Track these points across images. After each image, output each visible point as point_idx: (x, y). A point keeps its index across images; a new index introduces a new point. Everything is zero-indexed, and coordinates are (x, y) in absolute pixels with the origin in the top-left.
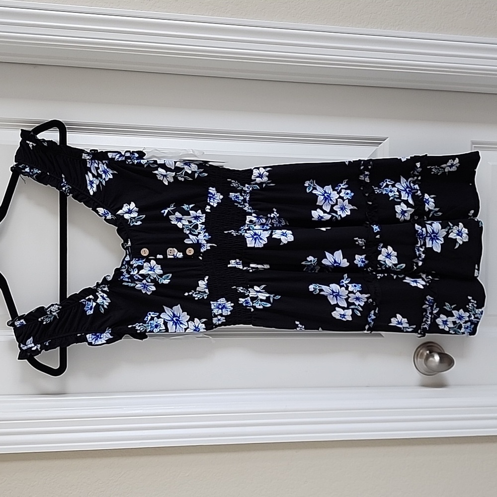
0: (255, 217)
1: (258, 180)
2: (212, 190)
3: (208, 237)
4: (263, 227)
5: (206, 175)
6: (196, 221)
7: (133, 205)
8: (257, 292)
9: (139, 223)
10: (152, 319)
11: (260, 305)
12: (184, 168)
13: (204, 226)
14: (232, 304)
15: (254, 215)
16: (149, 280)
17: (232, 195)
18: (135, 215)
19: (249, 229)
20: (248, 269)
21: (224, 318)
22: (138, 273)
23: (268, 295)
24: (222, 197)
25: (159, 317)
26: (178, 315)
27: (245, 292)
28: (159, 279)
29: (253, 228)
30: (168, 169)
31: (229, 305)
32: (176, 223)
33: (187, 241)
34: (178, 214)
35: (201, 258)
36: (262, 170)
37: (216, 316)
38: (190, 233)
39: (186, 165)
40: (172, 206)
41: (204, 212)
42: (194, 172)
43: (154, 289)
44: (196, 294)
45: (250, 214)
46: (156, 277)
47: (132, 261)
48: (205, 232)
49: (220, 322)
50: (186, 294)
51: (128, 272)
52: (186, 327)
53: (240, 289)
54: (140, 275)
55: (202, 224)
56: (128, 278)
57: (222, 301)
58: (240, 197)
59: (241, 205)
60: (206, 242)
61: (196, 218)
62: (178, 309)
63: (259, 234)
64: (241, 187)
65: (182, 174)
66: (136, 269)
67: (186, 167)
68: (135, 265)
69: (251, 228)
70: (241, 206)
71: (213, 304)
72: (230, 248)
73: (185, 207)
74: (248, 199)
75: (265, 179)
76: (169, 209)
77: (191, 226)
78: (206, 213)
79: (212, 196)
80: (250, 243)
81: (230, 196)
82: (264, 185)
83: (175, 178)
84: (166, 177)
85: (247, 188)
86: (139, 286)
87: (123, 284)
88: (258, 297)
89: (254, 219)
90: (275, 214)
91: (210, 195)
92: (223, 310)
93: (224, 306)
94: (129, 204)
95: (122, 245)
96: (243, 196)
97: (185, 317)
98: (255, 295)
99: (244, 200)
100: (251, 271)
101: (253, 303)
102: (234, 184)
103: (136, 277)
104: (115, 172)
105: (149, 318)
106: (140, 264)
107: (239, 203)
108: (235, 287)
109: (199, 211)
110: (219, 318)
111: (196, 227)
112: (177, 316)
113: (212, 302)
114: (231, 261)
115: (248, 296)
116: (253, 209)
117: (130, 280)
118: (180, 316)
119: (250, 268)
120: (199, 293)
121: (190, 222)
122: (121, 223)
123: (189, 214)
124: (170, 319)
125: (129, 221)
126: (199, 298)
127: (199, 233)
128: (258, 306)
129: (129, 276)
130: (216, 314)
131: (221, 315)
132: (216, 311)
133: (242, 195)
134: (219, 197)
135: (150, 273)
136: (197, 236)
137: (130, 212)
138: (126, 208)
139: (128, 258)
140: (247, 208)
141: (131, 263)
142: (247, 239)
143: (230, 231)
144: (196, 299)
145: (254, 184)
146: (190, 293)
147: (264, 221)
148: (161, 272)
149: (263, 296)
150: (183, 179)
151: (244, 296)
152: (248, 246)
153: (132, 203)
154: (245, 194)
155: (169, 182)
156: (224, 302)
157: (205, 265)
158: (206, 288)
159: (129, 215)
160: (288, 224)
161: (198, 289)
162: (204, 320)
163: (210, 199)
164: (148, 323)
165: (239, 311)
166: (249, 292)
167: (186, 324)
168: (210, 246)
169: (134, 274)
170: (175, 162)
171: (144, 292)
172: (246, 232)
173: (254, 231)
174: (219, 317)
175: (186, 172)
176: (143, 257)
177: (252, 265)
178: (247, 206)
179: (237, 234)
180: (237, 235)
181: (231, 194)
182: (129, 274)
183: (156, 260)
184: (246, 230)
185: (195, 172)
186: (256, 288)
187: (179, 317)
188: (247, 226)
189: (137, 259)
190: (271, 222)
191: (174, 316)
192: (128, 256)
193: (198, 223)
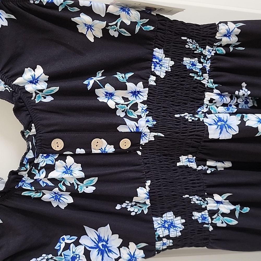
0: (218, 94)
1: (225, 41)
2: (159, 53)
3: (152, 123)
4: (228, 110)
5: (152, 28)
6: (134, 98)
7: (39, 70)
8: (218, 202)
9: (49, 99)
10: (67, 247)
11: (222, 223)
12: (119, 16)
13: (146, 107)
14: (184, 221)
15: (216, 91)
16: (64, 188)
17: (187, 61)
18: (42, 85)
19: (210, 112)
20: (204, 168)
21: (171, 241)
22: (46, 176)
23: (232, 207)
24: (172, 63)
25: (77, 243)
26: (106, 239)
27: (202, 203)
28: (78, 185)
29: (215, 110)
30: (95, 16)
31: (179, 221)
32: (105, 100)
33: (121, 129)
34: (109, 88)
35: (139, 153)
36: (232, 26)
37: (160, 239)
38: (126, 116)
39: (124, 10)
40: (100, 75)
41: (146, 85)
42: (134, 24)
43: (70, 200)
44: (132, 206)
45: (211, 90)
46: (74, 182)
47: (37, 157)
48: (147, 116)
49: (165, 247)
50: (118, 207)
51: (31, 175)
52: (117, 257)
53: (195, 199)
54: (50, 180)
55: (143, 103)
56: (31, 184)
57: (169, 216)
58: (198, 64)
59: (198, 76)
60: (149, 131)
61: (135, 93)
62: (105, 231)
63: (225, 120)
64: (200, 49)
65: (116, 25)
66: (44, 170)
67: (123, 14)
68: (42, 165)
69: (212, 111)
70: (198, 78)
71: (155, 220)
72: (183, 139)
73: (119, 76)
74: (208, 68)
75: (234, 40)
76: (95, 79)
77: (127, 105)
78: (150, 87)
79: (158, 61)
80: (214, 133)
81: (185, 63)
82: (231, 49)
83: (105, 31)
84: (92, 29)
85: (208, 52)
86: (47, 196)
87: (23, 194)
88: (218, 210)
89: (216, 98)
90: (244, 91)
91: (154, 60)
92: (171, 230)
93: (172, 223)
94: (34, 69)
95: (22, 133)
96: (202, 63)
97: (115, 241)
98: (215, 207)
99: (203, 70)
100: (209, 172)
101: (212, 219)
102: (191, 45)
103: (43, 182)
104: (13, 17)
105: (63, 245)
106: (50, 163)
107: (196, 73)
108: (188, 196)
109: (140, 84)
110: (164, 242)
111: (135, 107)
112: (104, 241)
113: (154, 218)
114: (180, 158)
115: (206, 209)
116: (214, 83)
117: (33, 188)
118: (108, 240)
119: (206, 167)
120: (135, 205)
121: (126, 99)
122: (20, 98)
123: (125, 88)
124: (93, 245)
125: (34, 95)
126: (136, 213)
127: (140, 117)
128: (219, 224)
129: (32, 181)
130: (161, 236)
131: (168, 237)
132: (161, 232)
133: (200, 62)
134: (168, 63)
135: (66, 176)
136: (136, 120)
137: (34, 81)
138: (28, 74)
139: (30, 155)
140: (207, 81)
141: (36, 162)
142: (209, 127)
143: (183, 115)
144: (133, 214)
145: (218, 46)
146: (124, 205)
147: (229, 100)
148: (82, 175)
149: (226, 208)
150: (116, 35)
151: (200, 209)
152: (211, 137)
153: (39, 67)
154: (205, 59)
155: (95, 38)
156: (172, 218)
157: (146, 164)
158: (148, 198)
159: (34, 85)
160: (256, 105)
161: (135, 199)
162: (143, 245)
163: (155, 66)
164: (61, 255)
165: (193, 230)
166: (207, 204)
167: (117, 251)
168: (155, 137)
169: (40, 178)
170: (107, 6)
171: (55, 205)
172: (205, 116)
173: (216, 115)
174: (165, 240)
175: (122, 22)
176: (55, 152)
177: (209, 163)
178: (207, 79)
179: (193, 118)
180: (193, 120)
181: (185, 59)
182: (32, 178)
183: (74, 156)
184: (205, 113)
185: (136, 23)
186: (217, 197)
187: (107, 242)
188: (207, 107)
189: (45, 155)
190: (237, 102)
191: (100, 239)
192: (31, 151)
193: (139, 101)
